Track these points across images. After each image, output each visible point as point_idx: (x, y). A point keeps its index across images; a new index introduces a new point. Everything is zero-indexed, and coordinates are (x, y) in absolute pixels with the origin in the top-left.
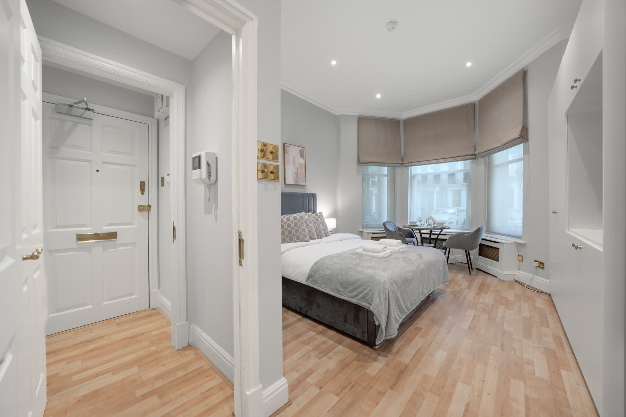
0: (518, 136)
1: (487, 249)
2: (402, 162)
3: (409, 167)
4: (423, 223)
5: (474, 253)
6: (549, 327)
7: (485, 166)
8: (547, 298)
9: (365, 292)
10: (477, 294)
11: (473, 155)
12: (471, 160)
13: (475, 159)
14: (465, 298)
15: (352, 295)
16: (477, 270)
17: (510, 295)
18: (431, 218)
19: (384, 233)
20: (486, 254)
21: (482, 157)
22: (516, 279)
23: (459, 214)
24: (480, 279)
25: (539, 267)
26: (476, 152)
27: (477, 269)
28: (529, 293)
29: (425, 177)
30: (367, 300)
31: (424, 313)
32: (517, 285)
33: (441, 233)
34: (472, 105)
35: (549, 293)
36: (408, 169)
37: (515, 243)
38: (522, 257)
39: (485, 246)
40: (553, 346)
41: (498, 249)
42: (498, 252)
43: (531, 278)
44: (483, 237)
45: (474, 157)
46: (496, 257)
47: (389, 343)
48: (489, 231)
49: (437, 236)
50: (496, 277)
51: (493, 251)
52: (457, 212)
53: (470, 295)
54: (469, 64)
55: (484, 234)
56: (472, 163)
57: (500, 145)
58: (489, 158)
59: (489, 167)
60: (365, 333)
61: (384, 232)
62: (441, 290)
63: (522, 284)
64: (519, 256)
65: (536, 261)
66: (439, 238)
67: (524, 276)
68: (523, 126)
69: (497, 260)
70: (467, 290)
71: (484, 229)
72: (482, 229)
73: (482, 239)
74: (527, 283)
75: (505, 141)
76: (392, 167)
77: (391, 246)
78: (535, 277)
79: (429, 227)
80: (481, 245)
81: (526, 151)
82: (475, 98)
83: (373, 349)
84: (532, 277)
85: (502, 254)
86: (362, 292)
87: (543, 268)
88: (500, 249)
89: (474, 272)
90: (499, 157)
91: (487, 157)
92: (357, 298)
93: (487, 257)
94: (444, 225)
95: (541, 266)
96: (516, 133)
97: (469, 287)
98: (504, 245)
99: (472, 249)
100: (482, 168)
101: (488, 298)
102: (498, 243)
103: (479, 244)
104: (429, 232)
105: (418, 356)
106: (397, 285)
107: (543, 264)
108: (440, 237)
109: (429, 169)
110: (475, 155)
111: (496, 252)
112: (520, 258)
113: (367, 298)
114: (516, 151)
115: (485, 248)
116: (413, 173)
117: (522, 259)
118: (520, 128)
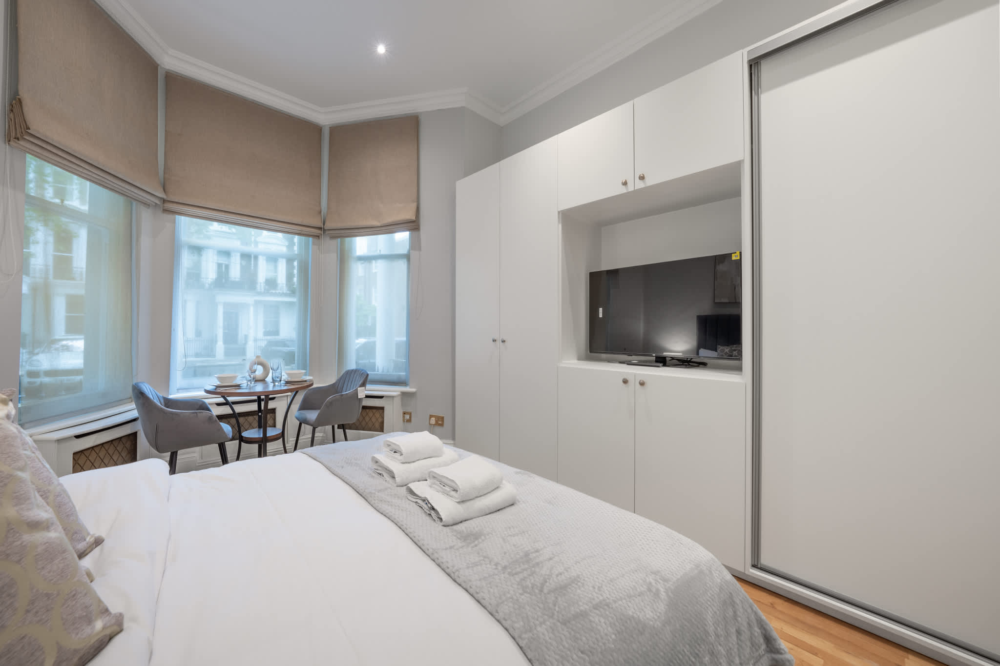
2: (165, 198)
3: (177, 217)
12: (312, 239)
21: (334, 237)
25: (437, 424)
34: (317, 130)
36: (174, 222)
37: (402, 393)
38: (410, 414)
39: (367, 409)
41: (382, 408)
42: (384, 415)
46: (379, 425)
51: (371, 414)
56: (313, 244)
57: (378, 224)
58: (342, 241)
59: (343, 259)
64: (406, 413)
65: (432, 417)
68: (417, 205)
69: (382, 430)
81: (415, 244)
82: (322, 117)
85: (388, 416)
87: (442, 425)
88: (385, 409)
91: (339, 241)
95: (440, 422)
96: (408, 213)
100: (332, 258)
102: (381, 397)
110: (324, 230)
111: (380, 414)
112: (407, 417)
117: (410, 417)
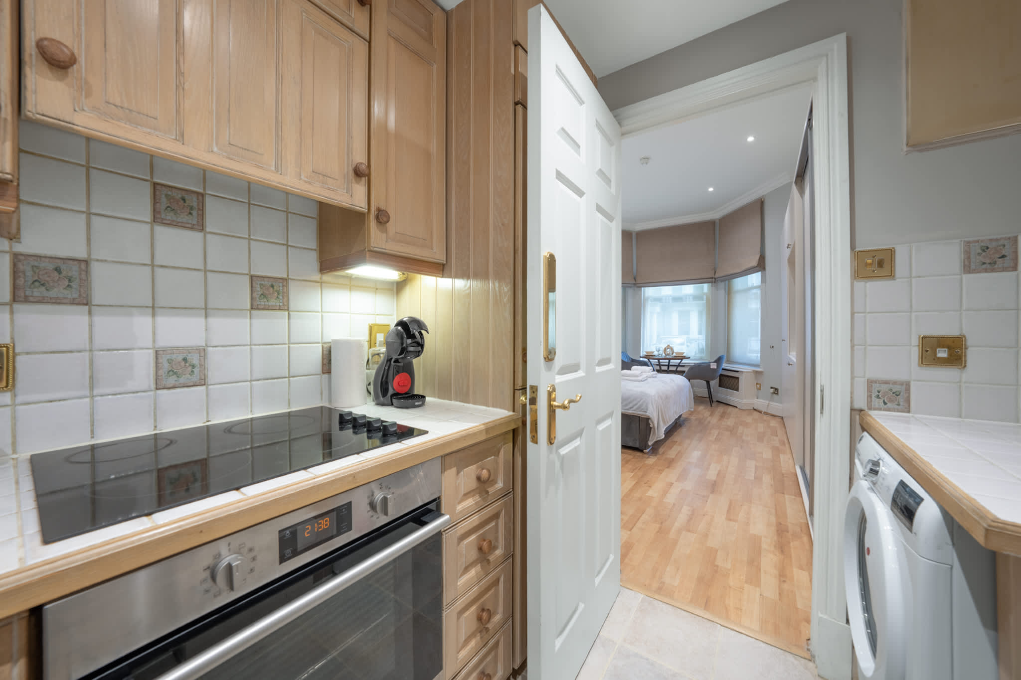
0: (756, 265)
1: (728, 379)
2: (634, 282)
3: (643, 288)
4: (661, 353)
5: (714, 383)
6: (777, 436)
7: (725, 289)
8: (780, 420)
9: (640, 403)
10: (720, 420)
11: (712, 278)
12: (710, 284)
13: (715, 282)
14: (709, 422)
15: (628, 407)
16: (717, 403)
17: (749, 420)
18: (668, 347)
20: (726, 385)
21: (722, 281)
22: (755, 408)
23: (689, 344)
24: (721, 409)
25: (774, 393)
26: (717, 275)
27: (717, 401)
28: (765, 417)
29: (658, 300)
30: (642, 409)
31: (676, 433)
32: (755, 412)
33: (681, 364)
34: (712, 224)
35: (782, 416)
36: (641, 290)
37: (754, 371)
38: (760, 384)
39: (725, 376)
40: (778, 445)
41: (738, 378)
42: (738, 382)
43: (767, 404)
44: (723, 367)
45: (713, 280)
46: (736, 387)
47: (658, 444)
48: (729, 361)
50: (736, 407)
51: (733, 381)
52: (687, 342)
53: (714, 420)
54: (711, 189)
55: (724, 365)
56: (712, 286)
58: (729, 282)
59: (729, 292)
60: (637, 440)
62: (686, 418)
63: (760, 412)
64: (757, 384)
65: (772, 388)
66: (678, 369)
67: (761, 403)
68: (761, 255)
69: (737, 390)
70: (709, 418)
71: (725, 359)
72: (723, 358)
73: (723, 369)
74: (764, 410)
75: (744, 268)
77: (645, 372)
78: (771, 403)
79: (668, 357)
80: (721, 376)
81: (763, 280)
82: (716, 215)
83: (643, 452)
84: (769, 404)
85: (742, 383)
86: (636, 404)
87: (777, 394)
88: (740, 379)
89: (714, 404)
90: (739, 283)
91: (727, 282)
92: (632, 409)
93: (727, 388)
94: (684, 355)
95: (776, 392)
96: (754, 262)
97: (711, 415)
98: (744, 373)
99: (713, 380)
100: (722, 292)
101: (730, 422)
102: (737, 372)
103: (719, 374)
104: (667, 364)
105: (679, 455)
106: (661, 399)
107: (776, 389)
109: (667, 291)
110: (715, 279)
111: (736, 381)
112: (758, 386)
113: (642, 408)
114: (755, 279)
115: (725, 378)
116: (646, 295)
117: (760, 386)
118: (757, 257)
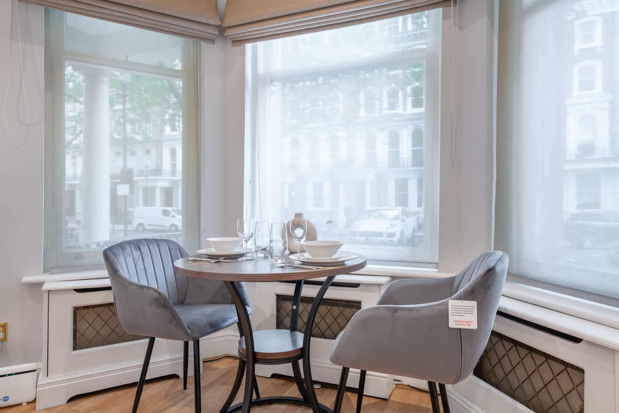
19: (109, 288)
49: (317, 288)
61: (107, 283)
76: (191, 41)
108: (332, 293)
